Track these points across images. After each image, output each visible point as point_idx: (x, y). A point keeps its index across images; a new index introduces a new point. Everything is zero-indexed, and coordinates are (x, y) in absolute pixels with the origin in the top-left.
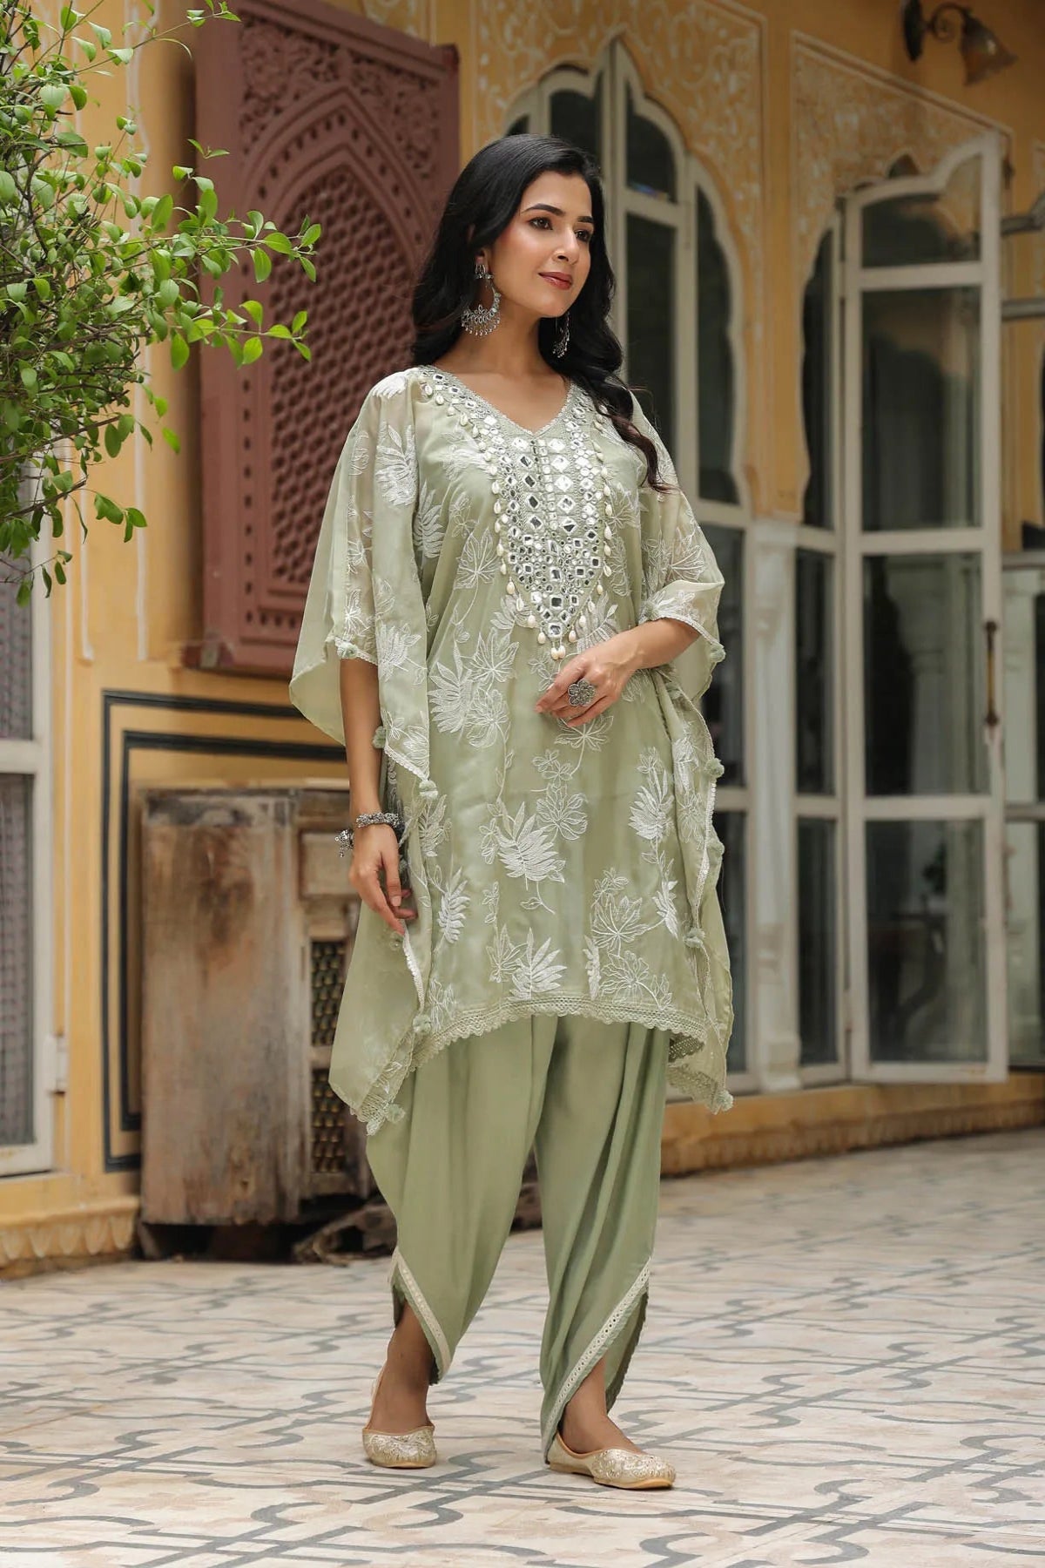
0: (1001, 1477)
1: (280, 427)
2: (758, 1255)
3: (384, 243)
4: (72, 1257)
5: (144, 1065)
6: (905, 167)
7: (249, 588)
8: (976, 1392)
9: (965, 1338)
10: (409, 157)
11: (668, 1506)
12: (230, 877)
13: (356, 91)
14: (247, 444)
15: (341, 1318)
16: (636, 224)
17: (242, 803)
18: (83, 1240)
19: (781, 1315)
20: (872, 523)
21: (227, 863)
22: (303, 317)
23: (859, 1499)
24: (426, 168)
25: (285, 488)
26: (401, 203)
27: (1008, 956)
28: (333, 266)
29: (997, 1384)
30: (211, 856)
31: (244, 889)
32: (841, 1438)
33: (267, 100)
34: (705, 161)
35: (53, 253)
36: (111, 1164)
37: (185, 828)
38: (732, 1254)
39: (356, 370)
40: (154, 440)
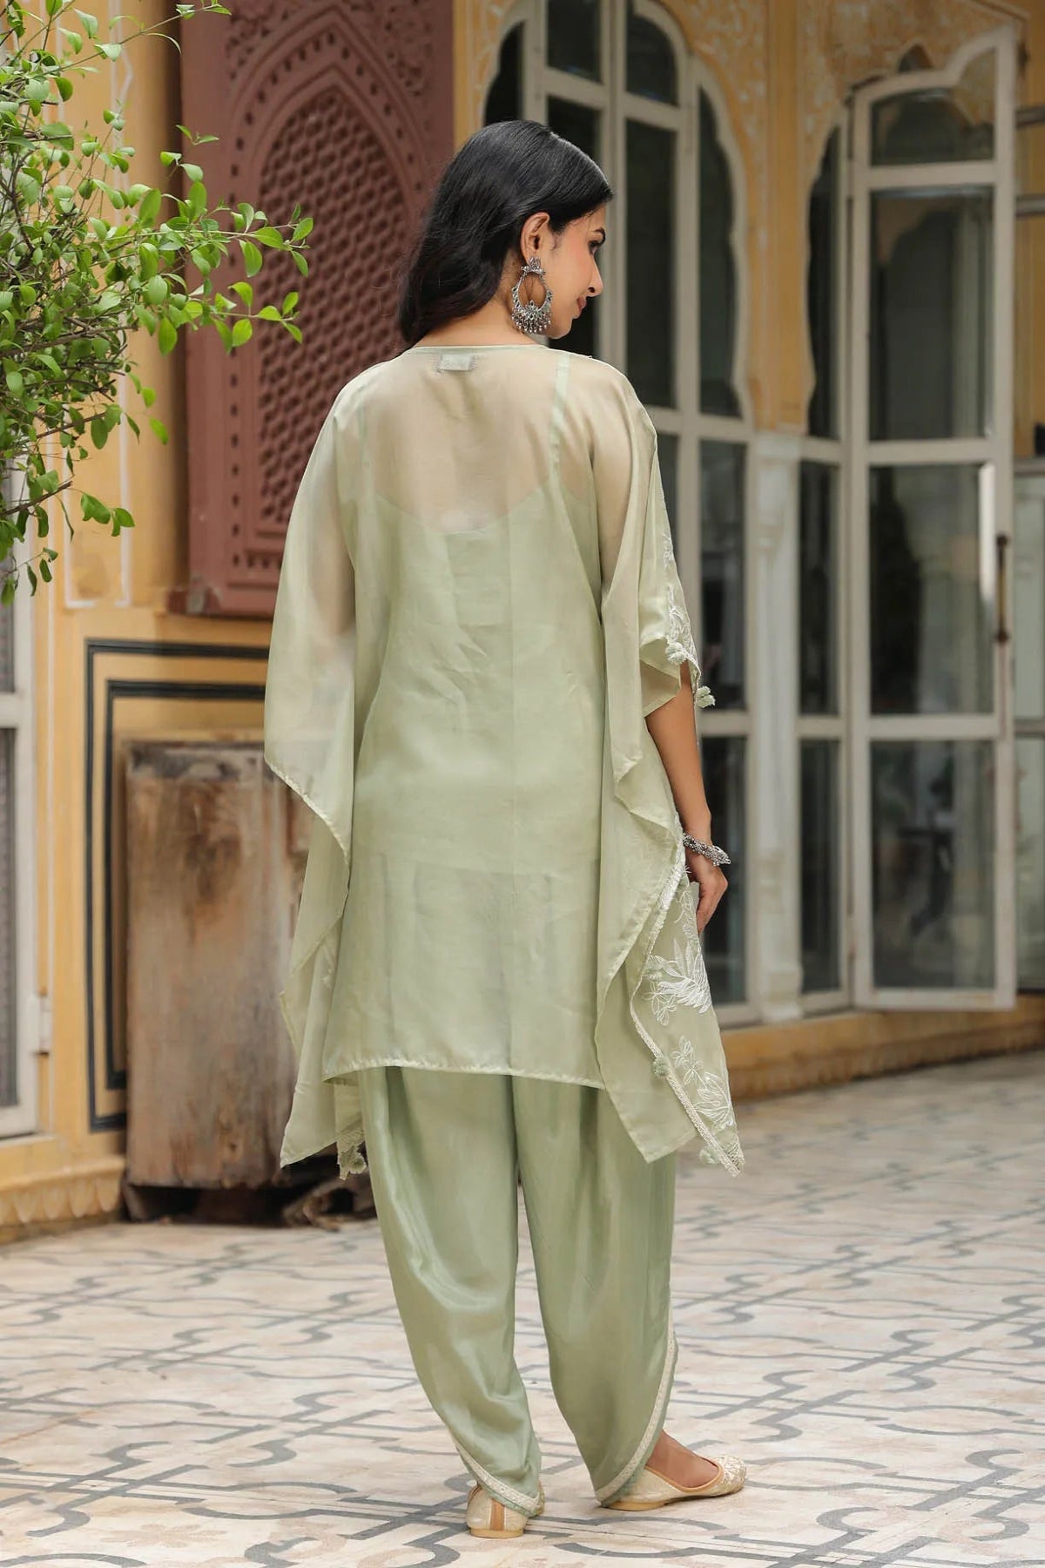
0: (1009, 1503)
1: (267, 362)
2: (757, 1216)
3: (375, 165)
4: (59, 1221)
5: (129, 1024)
6: (916, 60)
7: (236, 530)
8: (984, 1394)
9: (971, 1323)
10: (401, 76)
11: (668, 1543)
12: (217, 833)
13: (346, 9)
14: (234, 381)
15: (333, 1298)
16: (636, 130)
17: (227, 755)
18: (69, 1206)
19: (780, 1294)
20: (880, 431)
21: (214, 819)
22: (294, 299)
23: (862, 1533)
24: (419, 85)
25: (273, 424)
26: (392, 123)
27: (1018, 871)
28: (322, 191)
29: (1004, 1383)
30: (197, 810)
31: (231, 845)
32: (844, 1455)
33: (255, 22)
34: (708, 60)
35: (39, 253)
36: (96, 1124)
37: (170, 781)
38: (730, 1216)
39: (346, 299)
40: (141, 432)
